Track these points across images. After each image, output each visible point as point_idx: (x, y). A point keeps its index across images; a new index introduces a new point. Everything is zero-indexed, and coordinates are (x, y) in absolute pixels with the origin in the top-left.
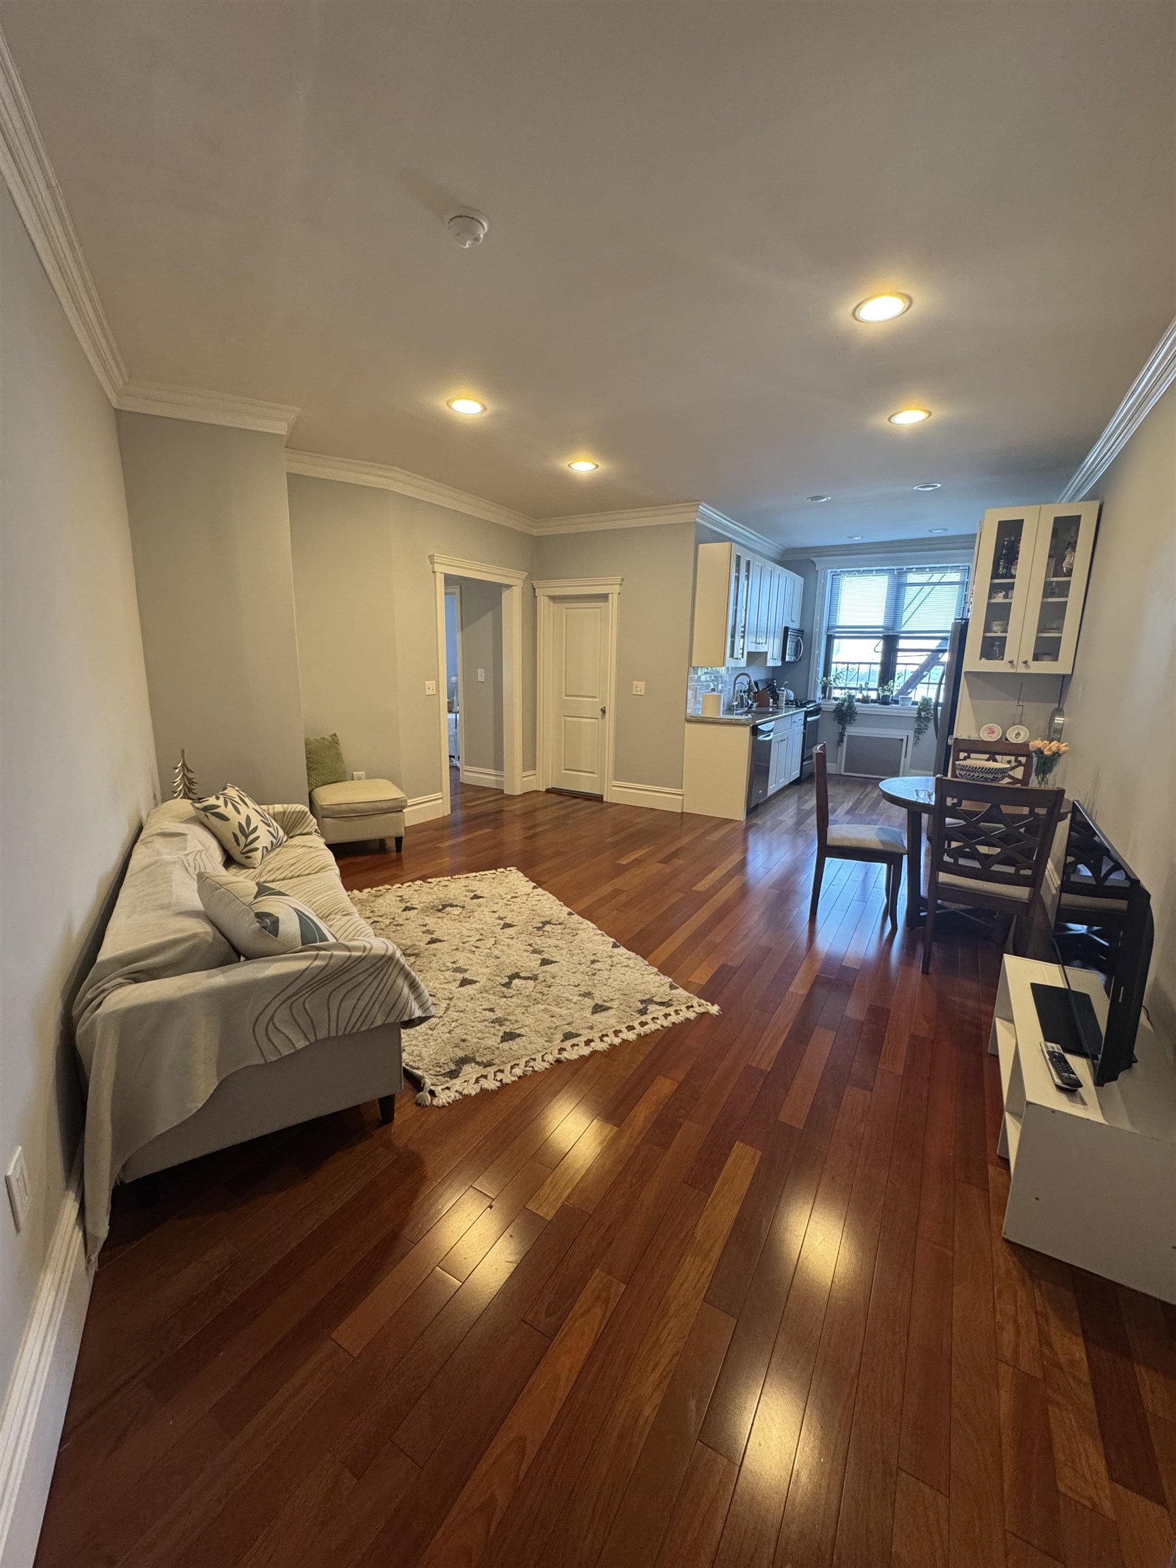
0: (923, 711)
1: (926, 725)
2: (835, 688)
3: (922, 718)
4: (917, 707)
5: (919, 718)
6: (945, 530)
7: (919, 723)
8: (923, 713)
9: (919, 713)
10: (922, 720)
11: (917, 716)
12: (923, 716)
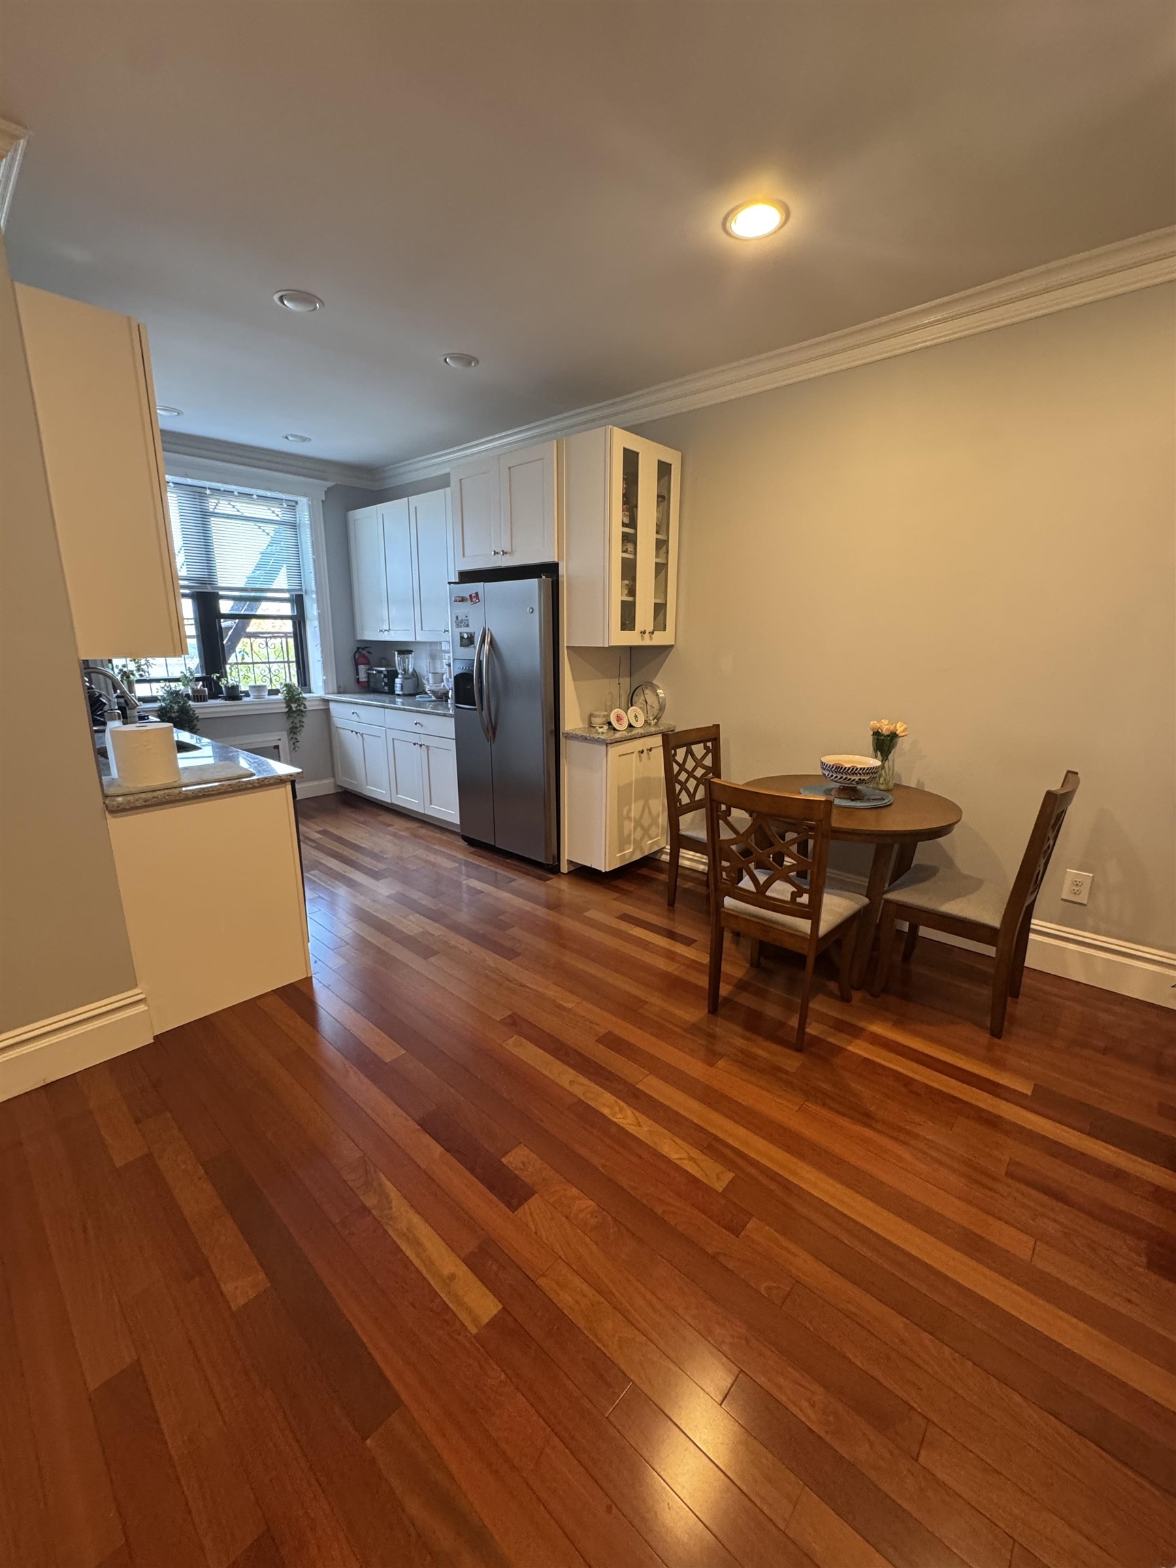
0: (292, 702)
1: (300, 721)
2: (138, 681)
3: (295, 712)
4: (280, 696)
5: (290, 713)
6: (304, 439)
7: (291, 720)
8: (294, 706)
9: (289, 706)
10: (295, 715)
11: (286, 710)
12: (294, 709)
